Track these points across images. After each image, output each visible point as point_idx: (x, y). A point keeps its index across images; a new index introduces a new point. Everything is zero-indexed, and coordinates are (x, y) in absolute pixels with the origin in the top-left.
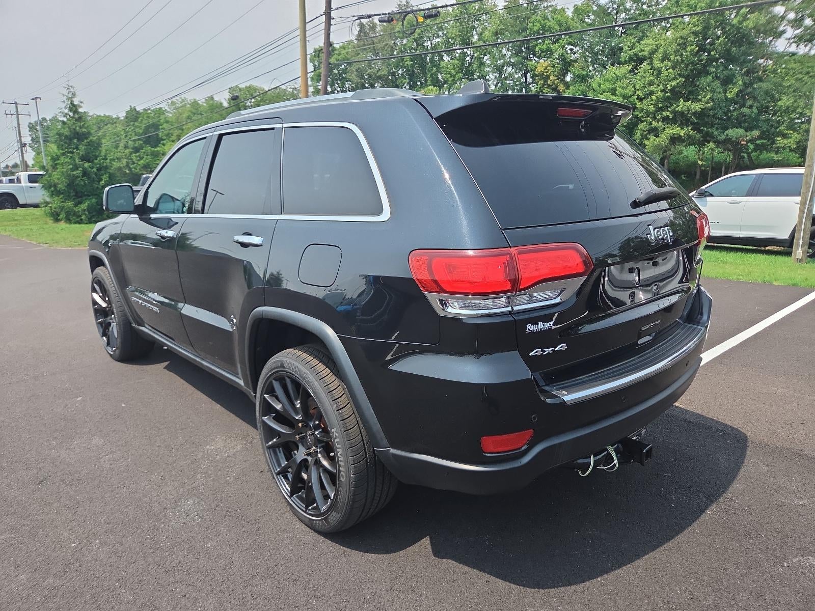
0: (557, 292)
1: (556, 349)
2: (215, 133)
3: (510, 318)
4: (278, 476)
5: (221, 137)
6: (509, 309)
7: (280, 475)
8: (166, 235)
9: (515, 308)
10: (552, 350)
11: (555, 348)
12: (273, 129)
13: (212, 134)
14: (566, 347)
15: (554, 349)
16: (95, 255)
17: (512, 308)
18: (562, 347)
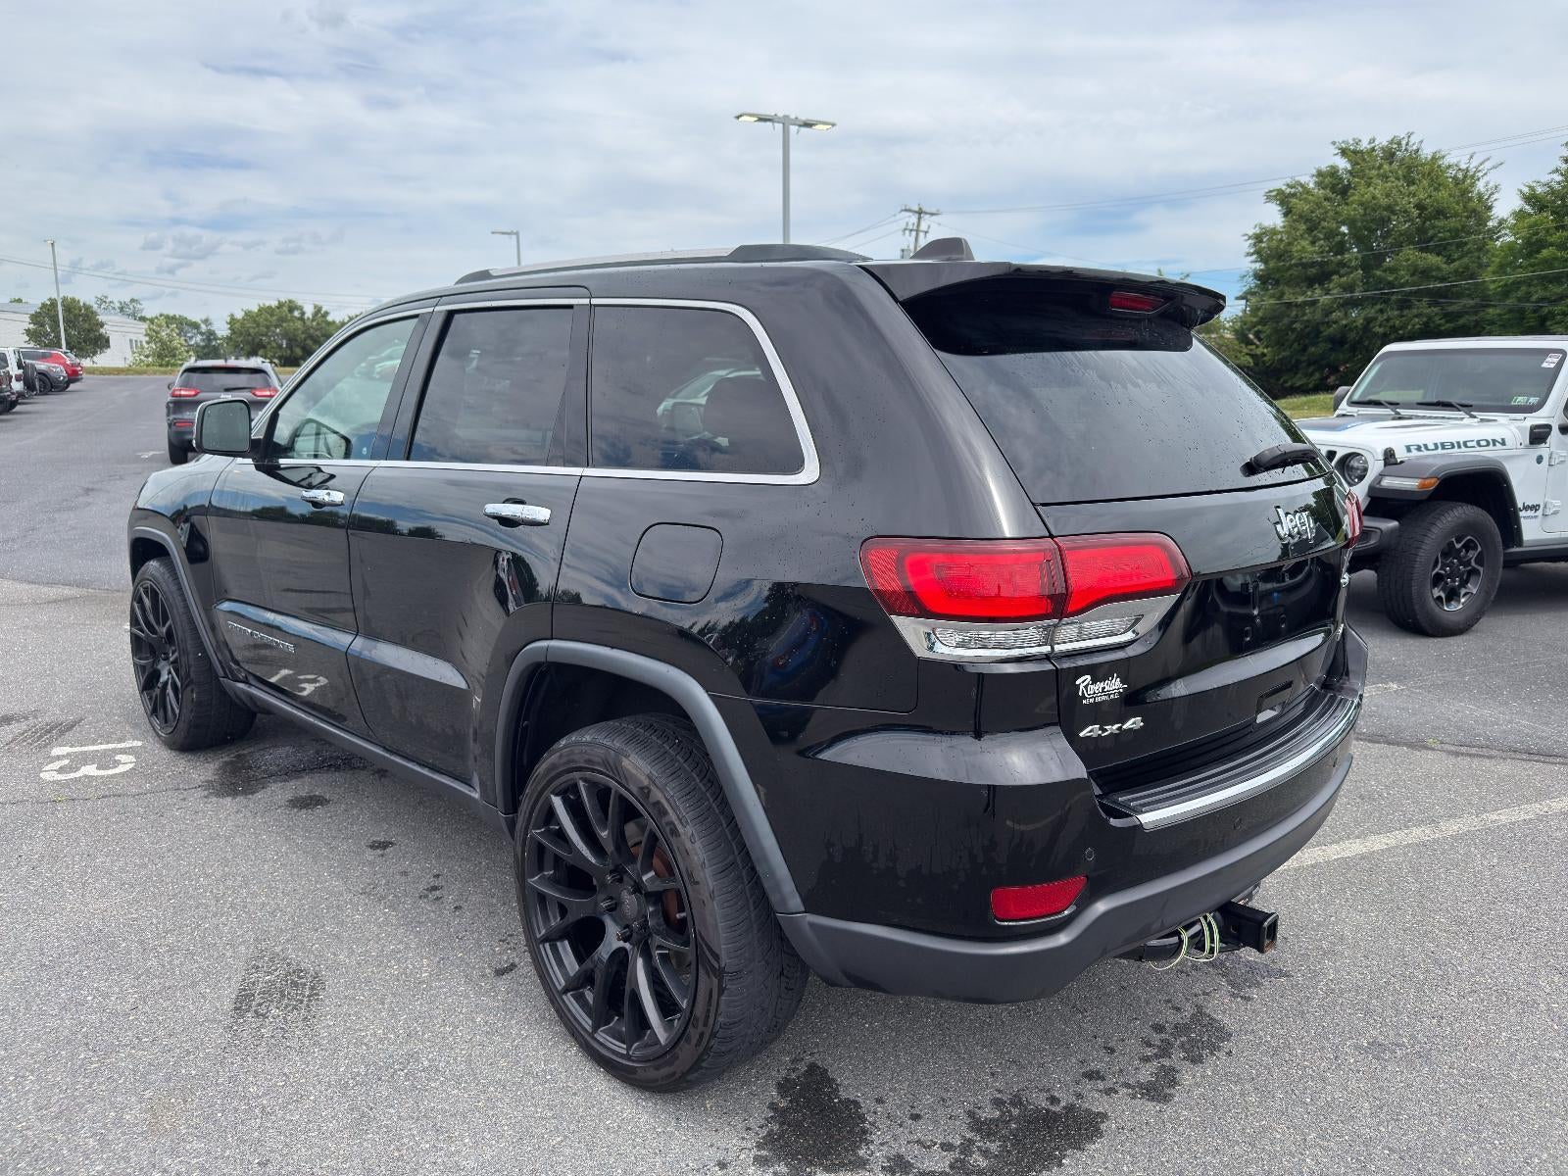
0: (1127, 621)
1: (1124, 727)
2: (437, 309)
3: (1048, 667)
4: (564, 997)
5: (451, 314)
6: (1046, 649)
7: (569, 994)
8: (327, 499)
9: (1057, 648)
10: (1117, 729)
11: (1123, 724)
12: (571, 307)
13: (431, 310)
14: (1142, 724)
15: (1121, 727)
16: (148, 537)
17: (1053, 648)
18: (1133, 723)
